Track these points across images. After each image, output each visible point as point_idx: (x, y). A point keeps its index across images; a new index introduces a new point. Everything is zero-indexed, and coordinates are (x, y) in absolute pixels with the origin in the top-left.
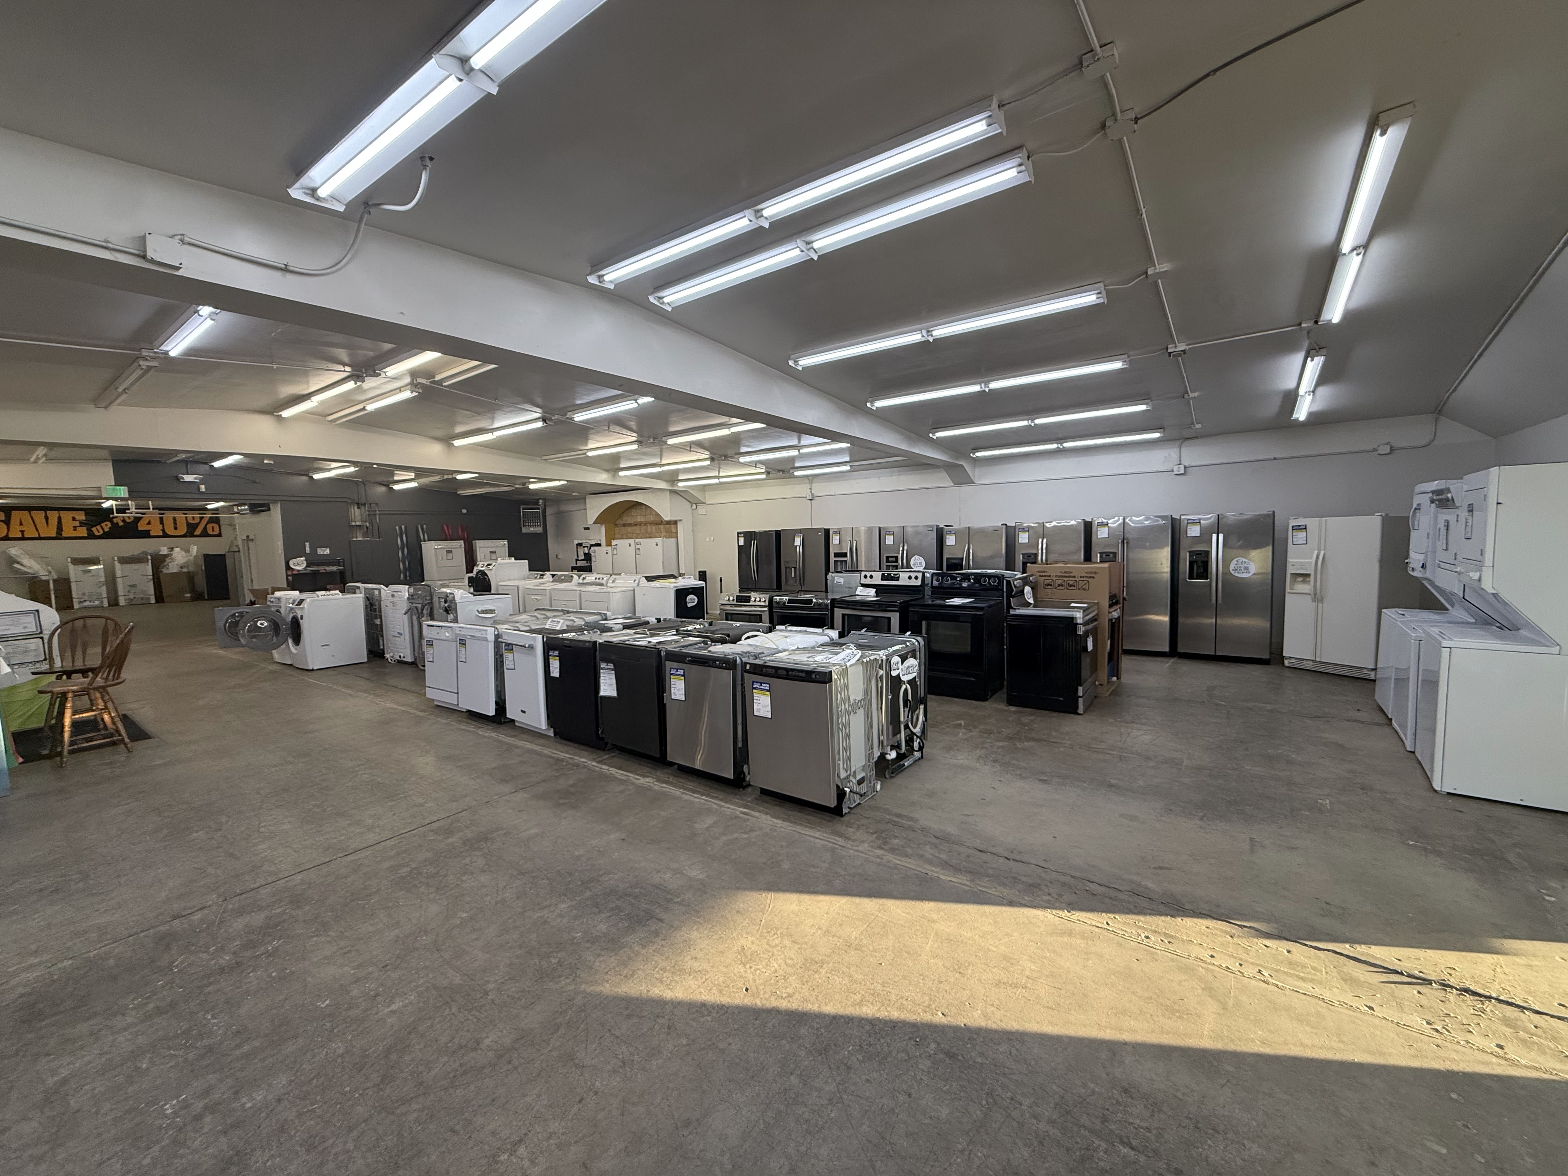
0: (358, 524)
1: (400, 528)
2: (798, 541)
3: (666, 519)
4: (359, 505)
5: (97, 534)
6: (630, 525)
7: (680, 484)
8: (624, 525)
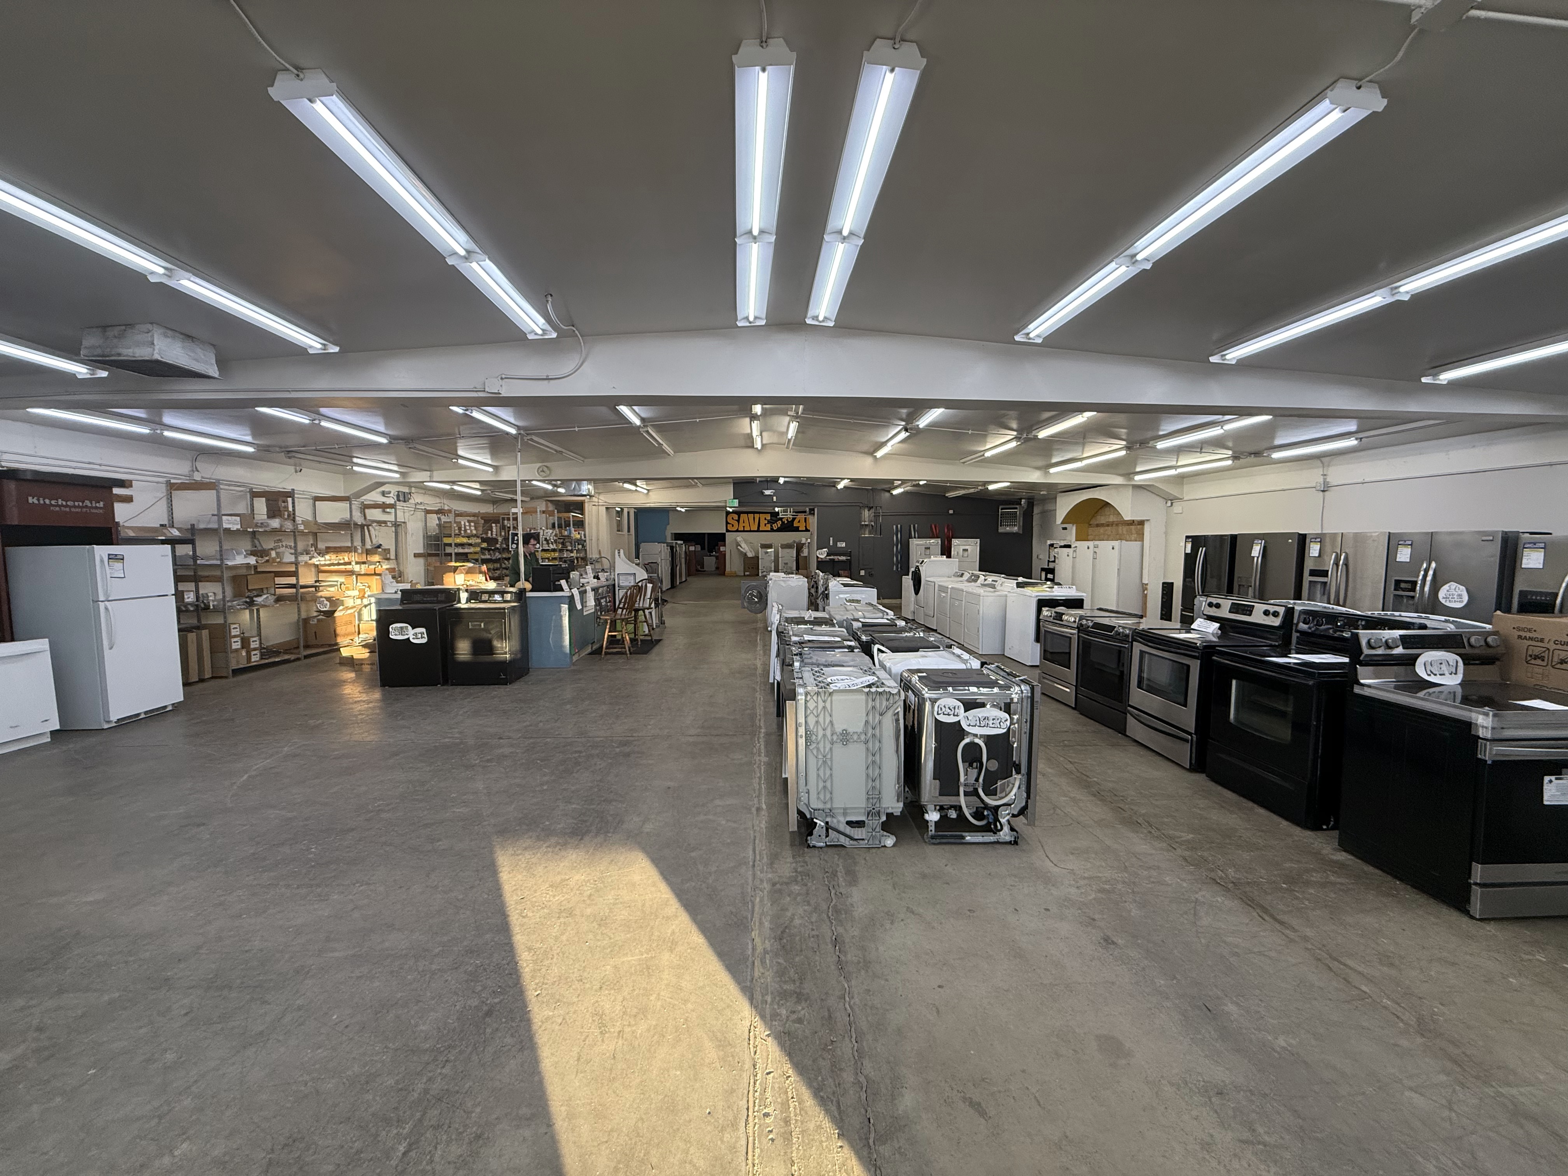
0: (866, 523)
1: (897, 527)
2: (1256, 551)
3: (1127, 517)
4: (870, 508)
5: (774, 529)
6: (1102, 525)
7: (1137, 478)
8: (1098, 525)
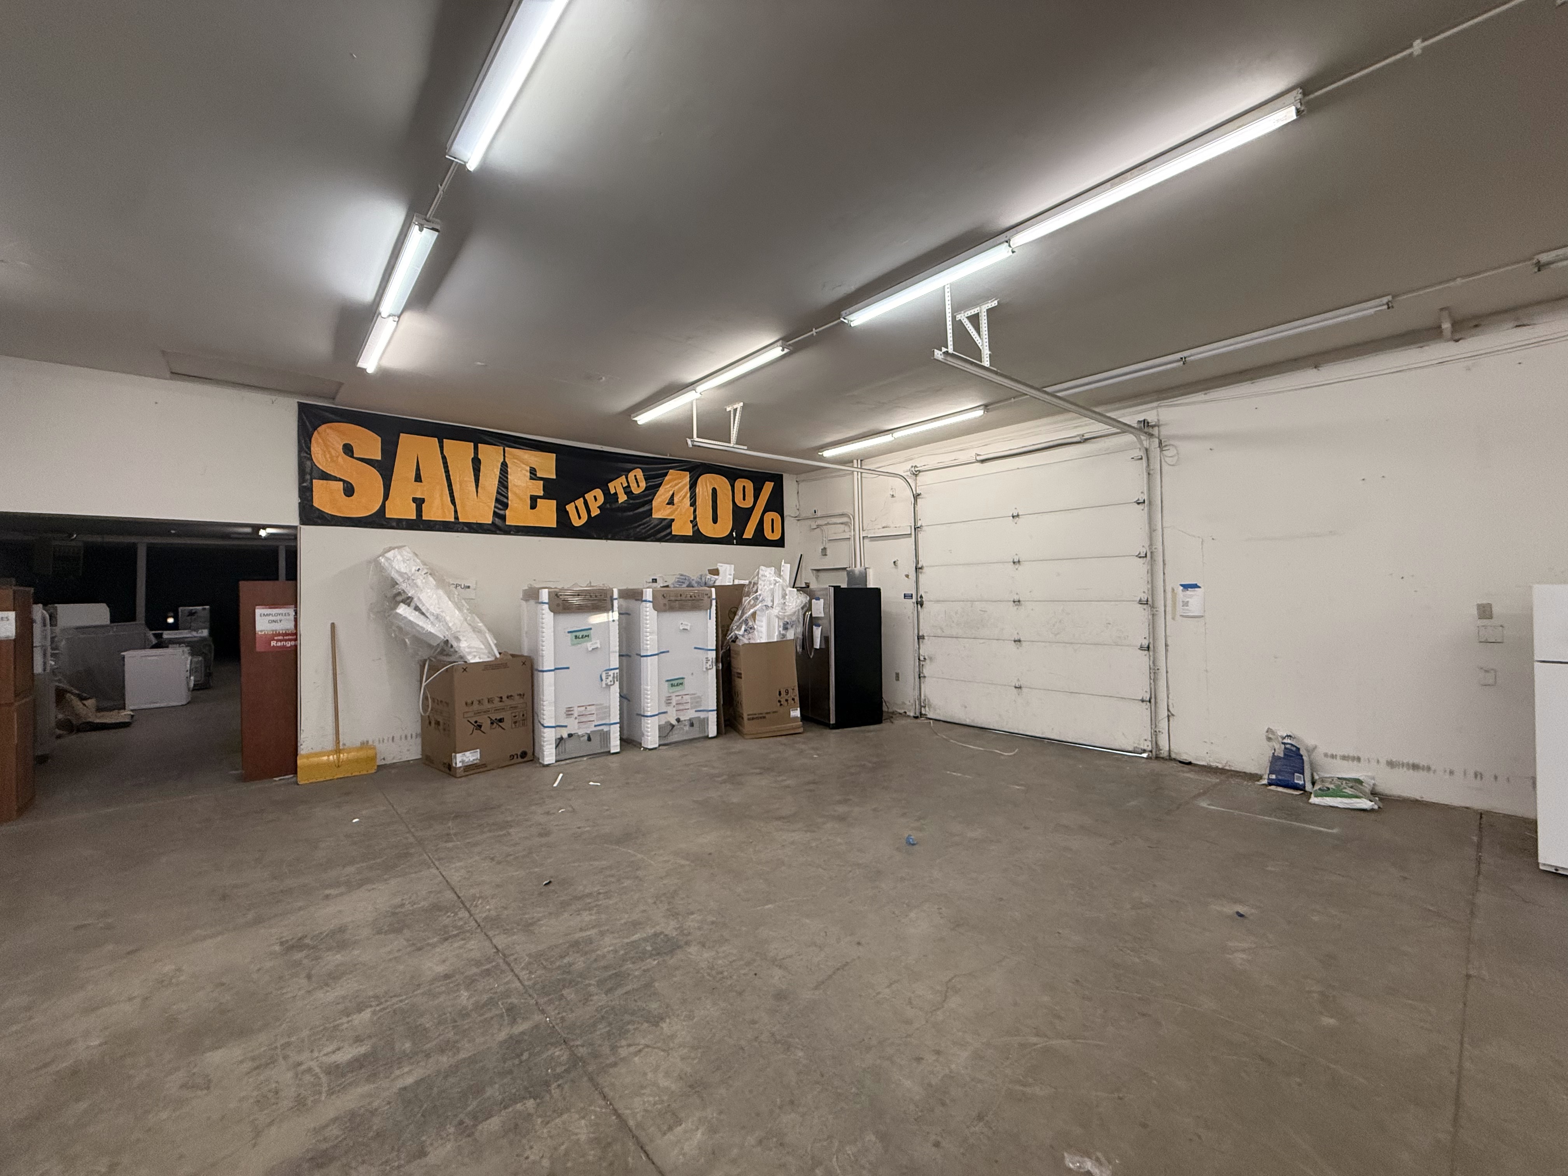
5: (577, 522)
